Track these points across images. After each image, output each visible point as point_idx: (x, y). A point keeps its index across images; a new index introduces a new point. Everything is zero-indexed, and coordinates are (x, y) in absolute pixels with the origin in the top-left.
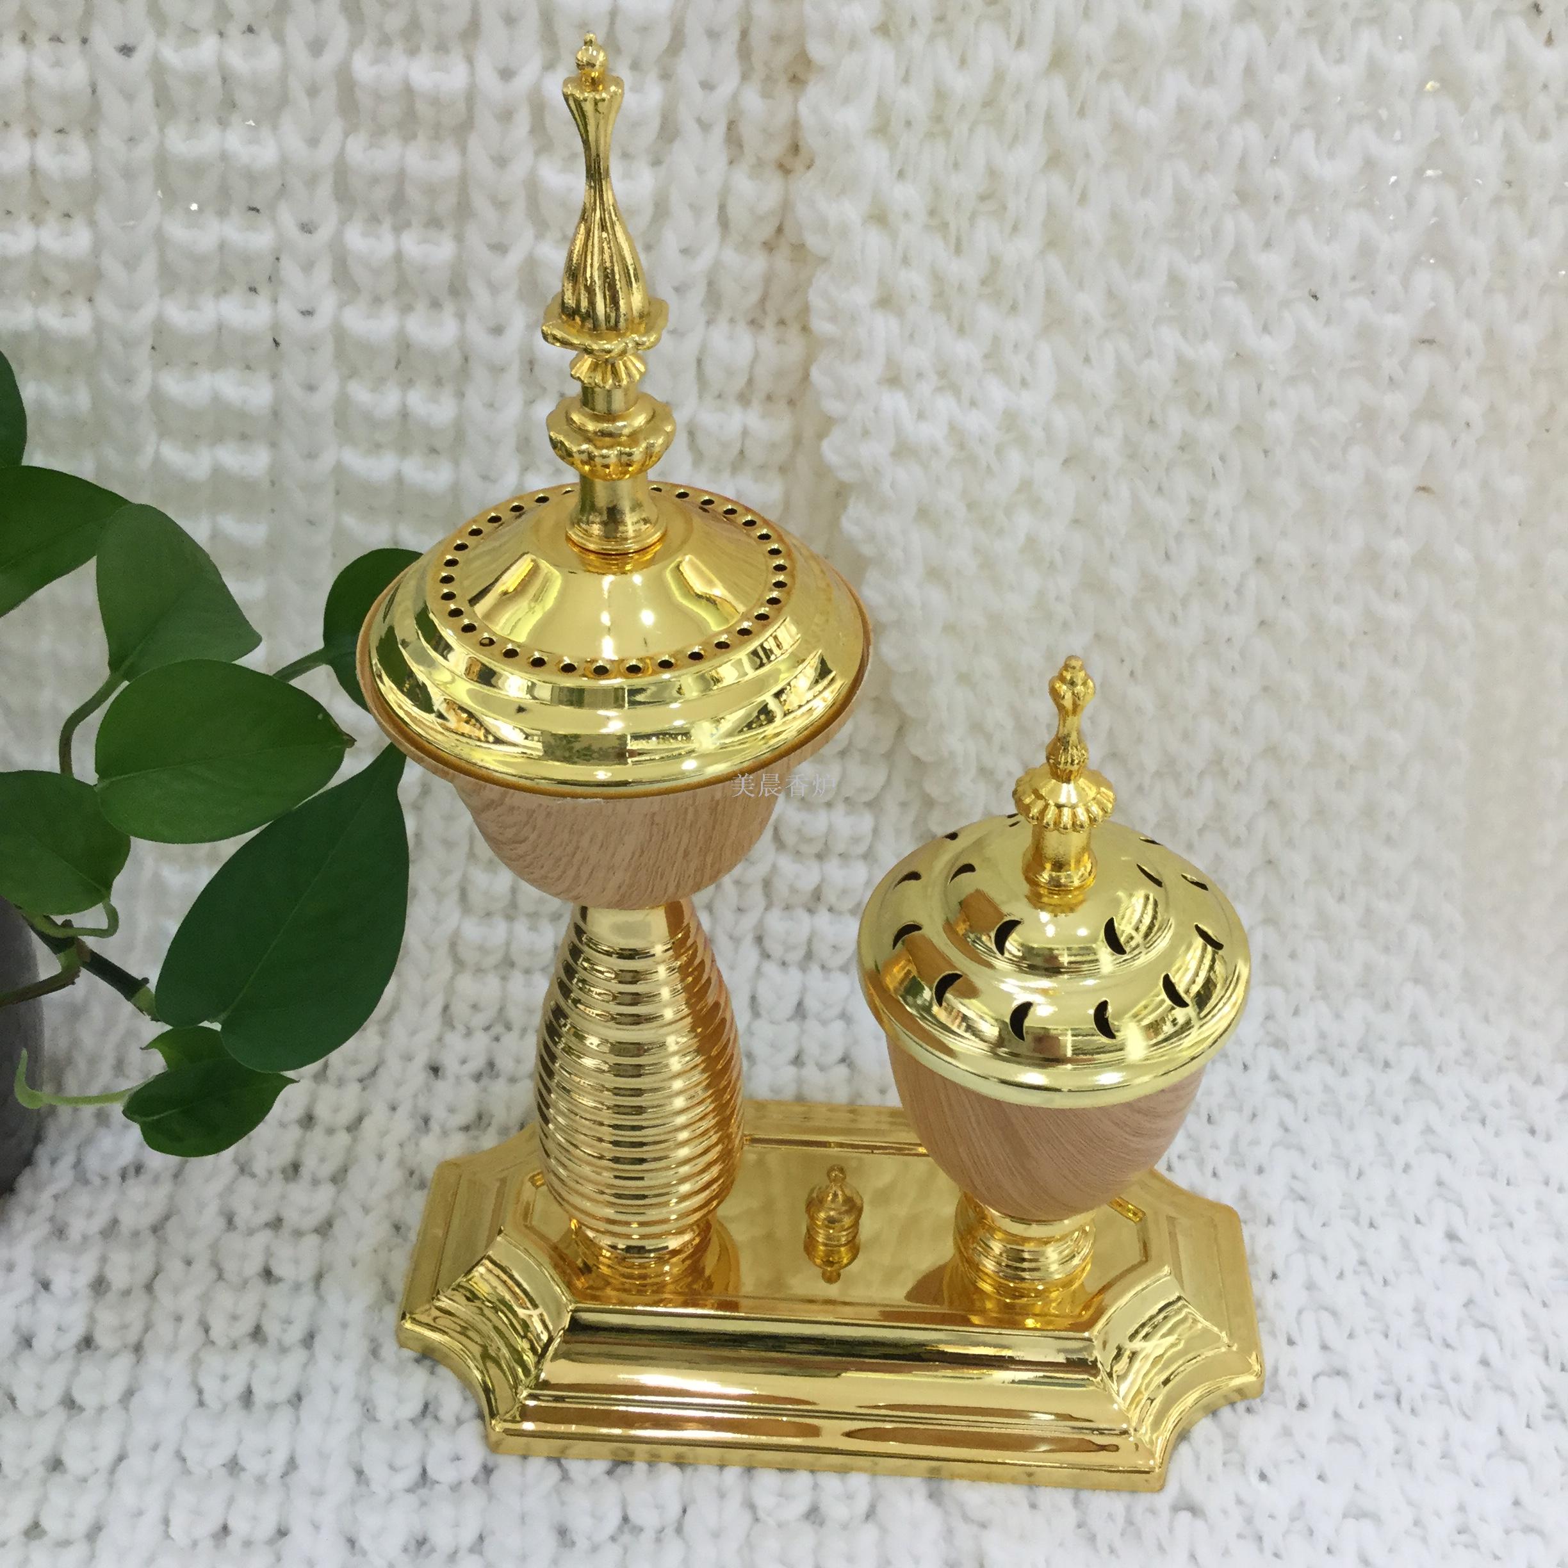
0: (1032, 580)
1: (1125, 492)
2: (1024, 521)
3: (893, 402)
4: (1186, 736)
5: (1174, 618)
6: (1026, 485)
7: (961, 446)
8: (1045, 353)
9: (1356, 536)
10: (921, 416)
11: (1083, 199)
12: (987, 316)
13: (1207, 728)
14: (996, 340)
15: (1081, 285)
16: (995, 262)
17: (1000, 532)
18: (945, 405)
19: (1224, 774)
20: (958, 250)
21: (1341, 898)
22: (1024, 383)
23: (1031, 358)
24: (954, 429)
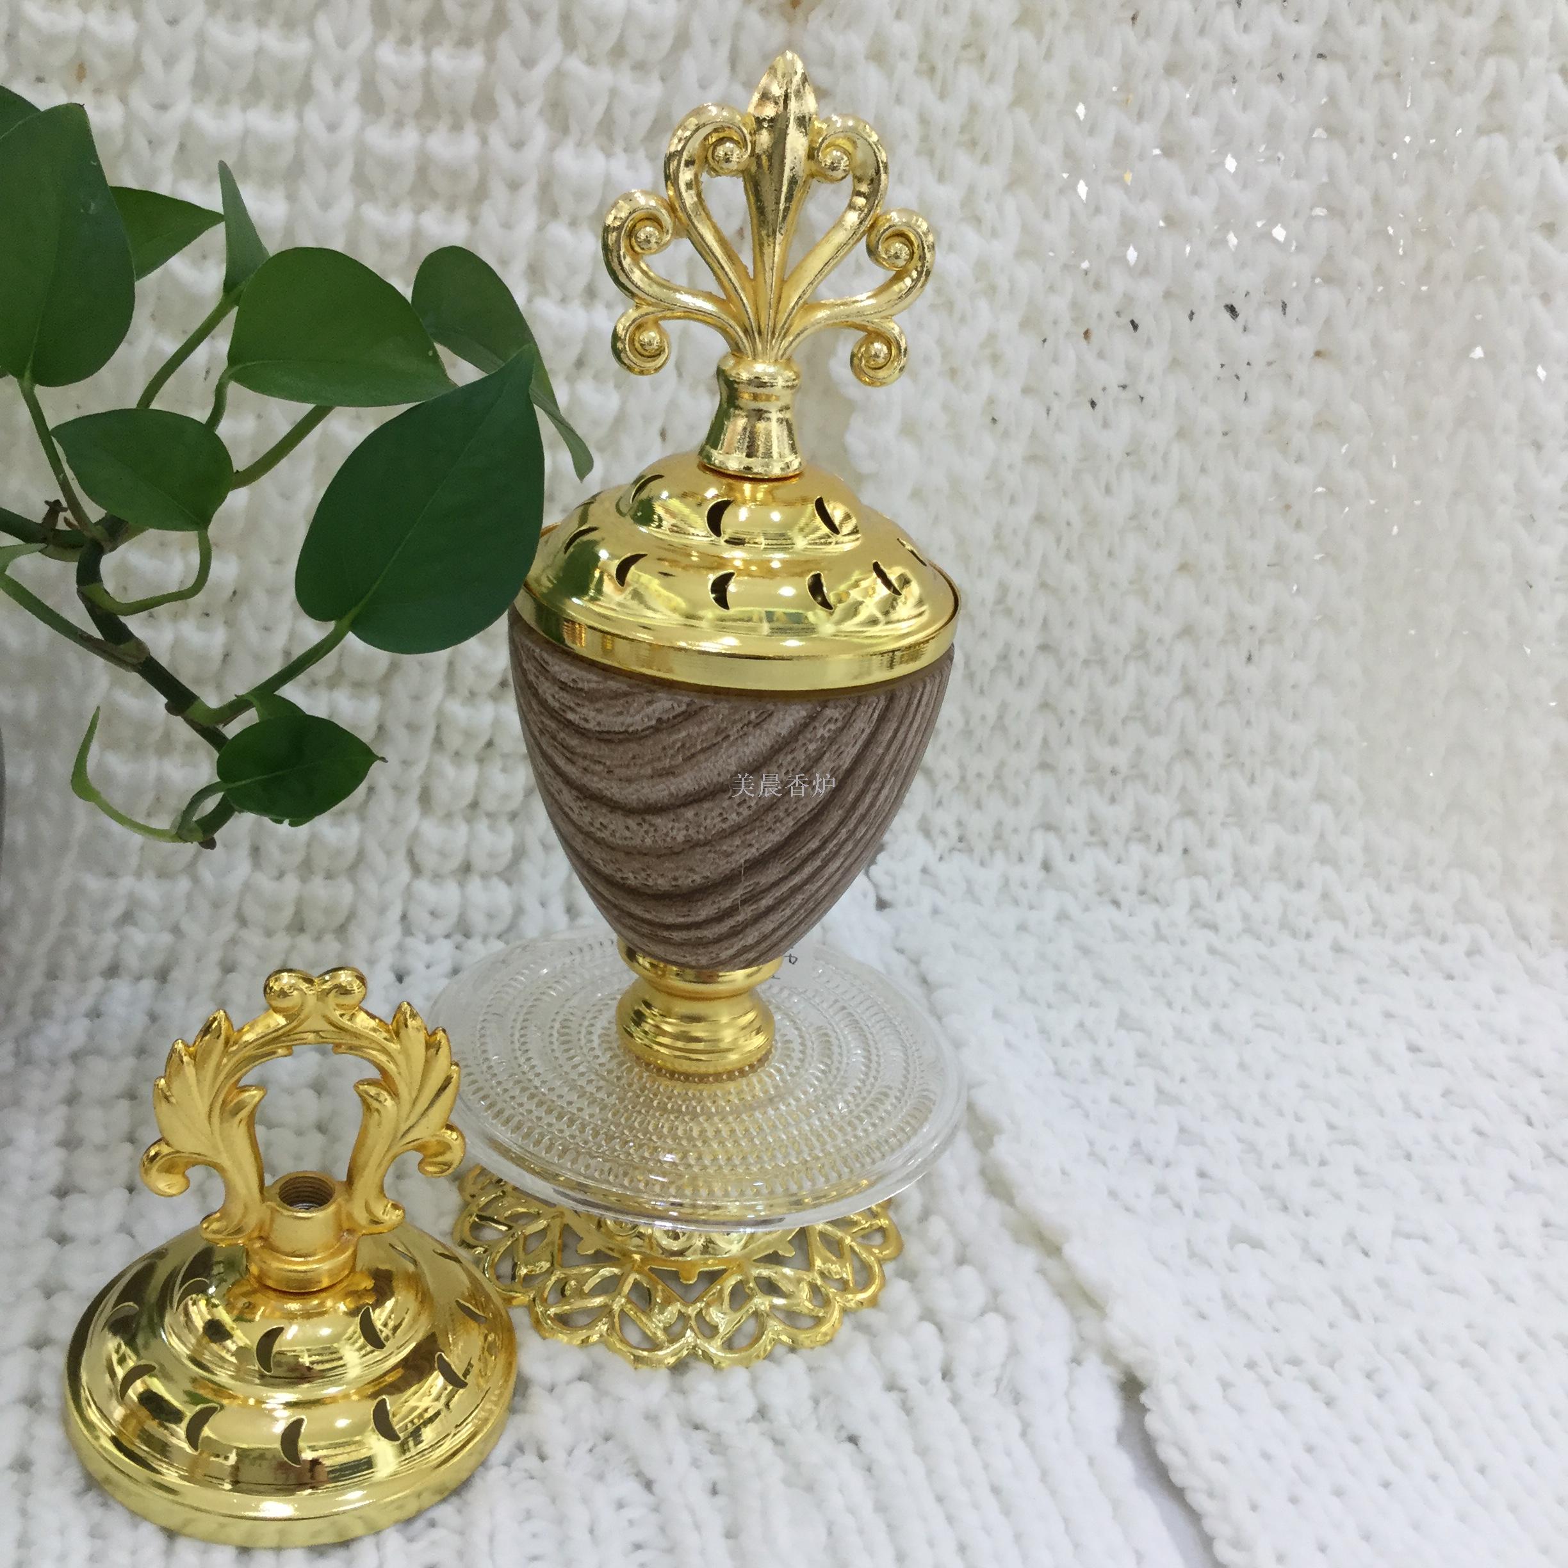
4: (1114, 619)
5: (1108, 490)
8: (1010, 205)
9: (1265, 398)
11: (1048, 56)
12: (964, 163)
13: (1133, 608)
14: (971, 190)
15: (1043, 140)
16: (973, 109)
19: (1145, 656)
20: (942, 96)
21: (1252, 780)
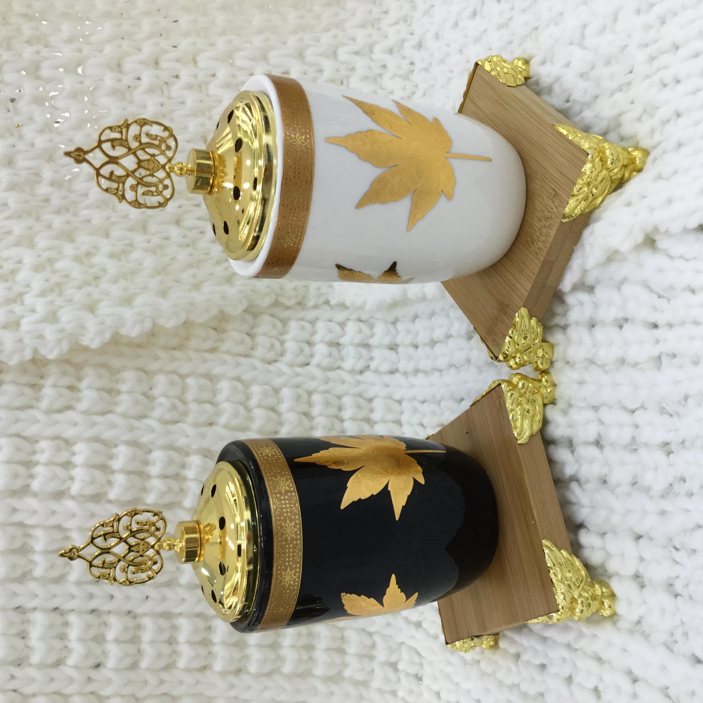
0: (136, 255)
1: (85, 213)
2: (98, 259)
3: (25, 325)
6: (77, 259)
7: (52, 290)
10: (34, 311)
17: (104, 270)
18: (28, 299)
22: (20, 262)
23: (7, 260)
24: (43, 294)
